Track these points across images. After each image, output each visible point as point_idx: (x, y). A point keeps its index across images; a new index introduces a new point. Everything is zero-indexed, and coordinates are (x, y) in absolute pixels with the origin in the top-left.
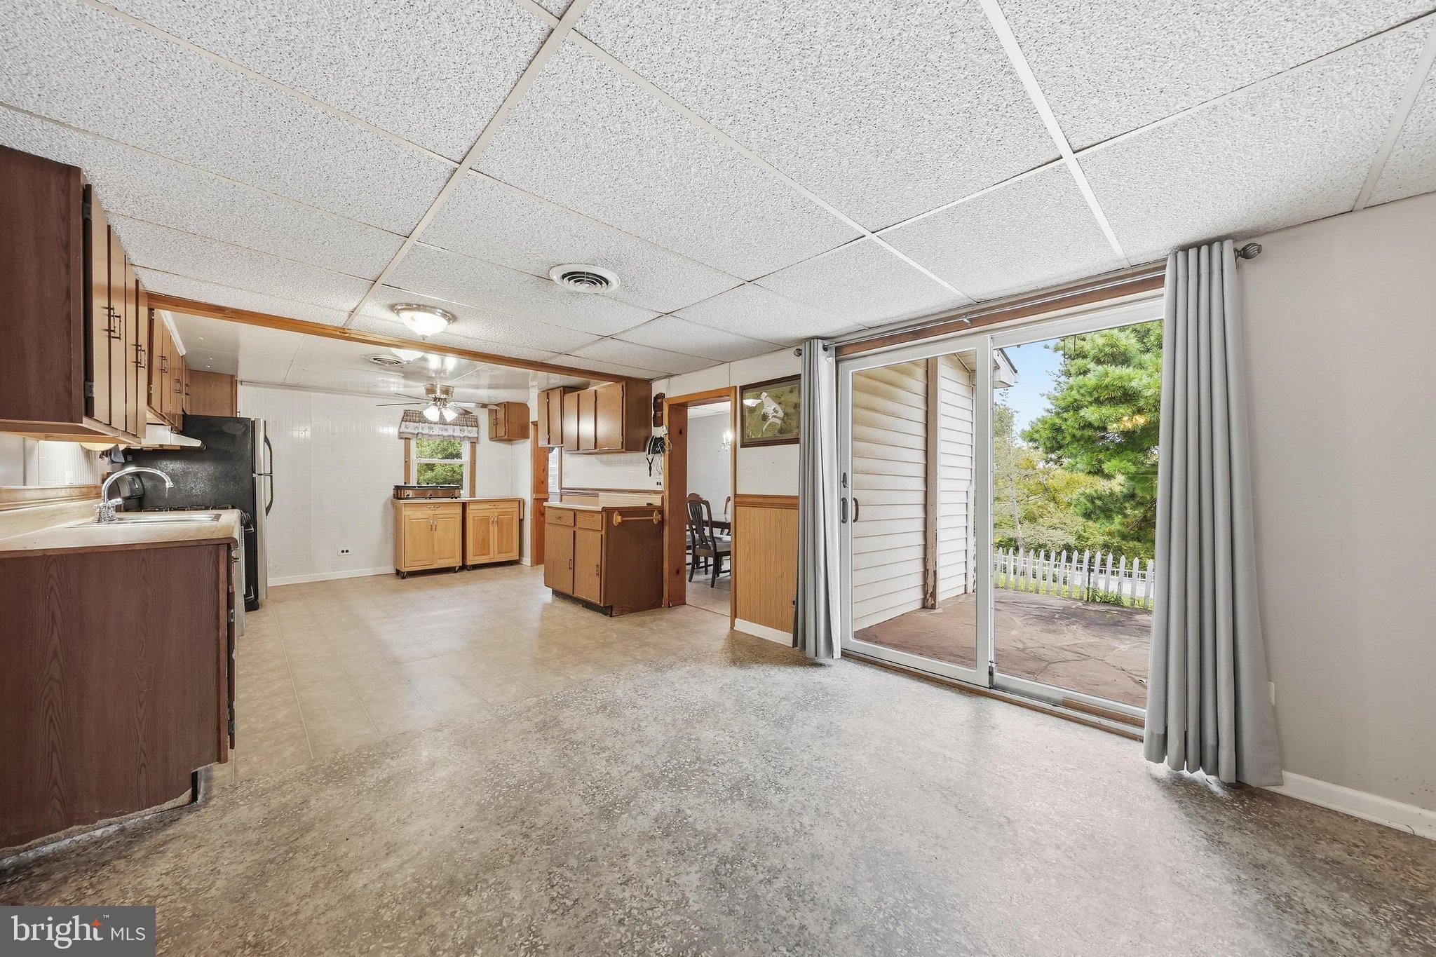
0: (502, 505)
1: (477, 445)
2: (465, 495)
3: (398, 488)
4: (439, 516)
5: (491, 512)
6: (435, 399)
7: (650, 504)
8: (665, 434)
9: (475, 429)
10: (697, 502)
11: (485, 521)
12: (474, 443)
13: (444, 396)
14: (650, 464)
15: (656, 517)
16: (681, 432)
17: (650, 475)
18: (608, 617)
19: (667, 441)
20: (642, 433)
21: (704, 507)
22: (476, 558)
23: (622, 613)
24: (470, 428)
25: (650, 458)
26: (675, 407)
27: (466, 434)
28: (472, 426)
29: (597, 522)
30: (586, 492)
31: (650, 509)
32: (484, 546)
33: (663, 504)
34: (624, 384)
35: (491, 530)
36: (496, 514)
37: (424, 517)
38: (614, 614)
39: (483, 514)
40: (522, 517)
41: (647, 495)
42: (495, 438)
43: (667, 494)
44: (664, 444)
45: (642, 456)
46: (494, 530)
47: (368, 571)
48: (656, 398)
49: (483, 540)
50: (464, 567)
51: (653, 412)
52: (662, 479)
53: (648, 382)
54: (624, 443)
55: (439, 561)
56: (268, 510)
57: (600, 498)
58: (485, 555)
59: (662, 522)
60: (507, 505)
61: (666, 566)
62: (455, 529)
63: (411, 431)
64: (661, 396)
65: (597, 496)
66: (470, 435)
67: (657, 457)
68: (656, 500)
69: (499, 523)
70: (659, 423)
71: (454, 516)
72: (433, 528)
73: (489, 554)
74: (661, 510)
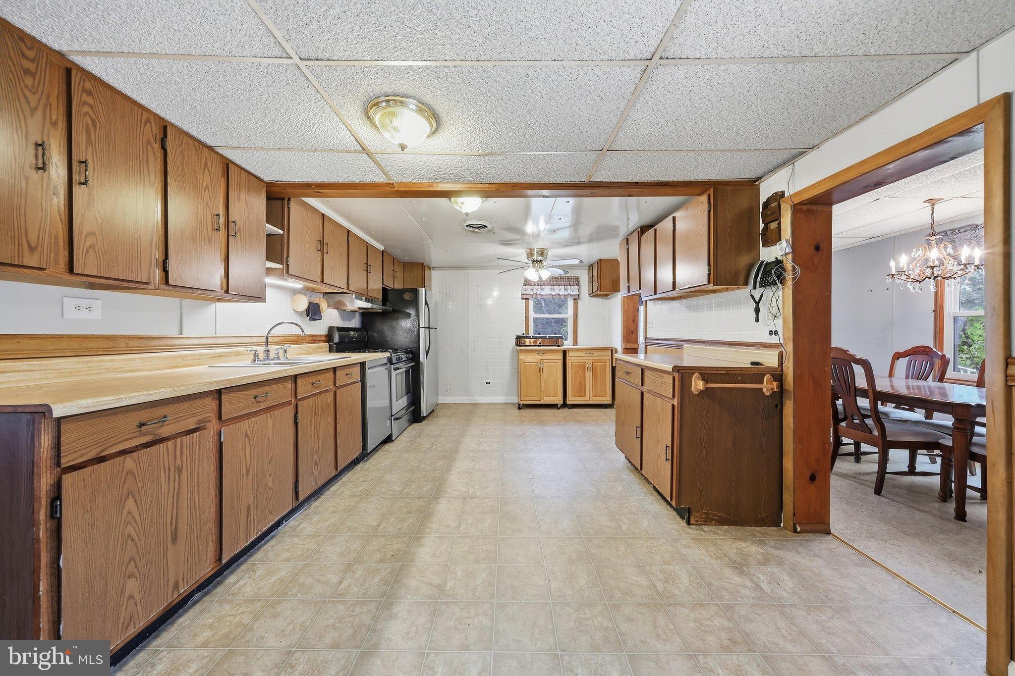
0: (596, 353)
1: (579, 301)
2: (568, 344)
3: (519, 338)
4: (545, 361)
5: (586, 359)
6: (533, 261)
7: (758, 364)
8: (786, 254)
9: (577, 287)
10: (846, 360)
11: (582, 367)
12: (576, 299)
13: (540, 258)
14: (757, 303)
15: (768, 386)
16: (817, 248)
17: (757, 320)
18: (683, 523)
19: (789, 264)
20: (744, 260)
21: (858, 370)
22: (574, 398)
23: (707, 521)
24: (572, 287)
25: (757, 294)
26: (804, 208)
27: (569, 292)
28: (574, 285)
29: (666, 386)
30: (671, 342)
31: (756, 373)
32: (581, 391)
33: (781, 364)
34: (711, 191)
35: (587, 374)
36: (591, 361)
37: (533, 361)
38: (692, 521)
39: (579, 361)
40: (614, 365)
41: (751, 350)
42: (593, 294)
43: (790, 348)
44: (784, 270)
45: (743, 293)
46: (589, 375)
47: (501, 399)
48: (766, 204)
49: (580, 383)
50: (565, 405)
51: (762, 226)
52: (779, 325)
53: (753, 184)
54: (712, 276)
55: (546, 398)
56: (427, 353)
57: (684, 351)
58: (582, 396)
59: (781, 393)
60: (600, 353)
61: (788, 464)
62: (557, 373)
63: (529, 293)
64: (779, 196)
65: (681, 348)
66: (572, 293)
67: (768, 292)
68: (770, 359)
69: (594, 370)
70: (772, 238)
71: (556, 361)
72: (541, 370)
73: (585, 396)
74: (778, 376)
